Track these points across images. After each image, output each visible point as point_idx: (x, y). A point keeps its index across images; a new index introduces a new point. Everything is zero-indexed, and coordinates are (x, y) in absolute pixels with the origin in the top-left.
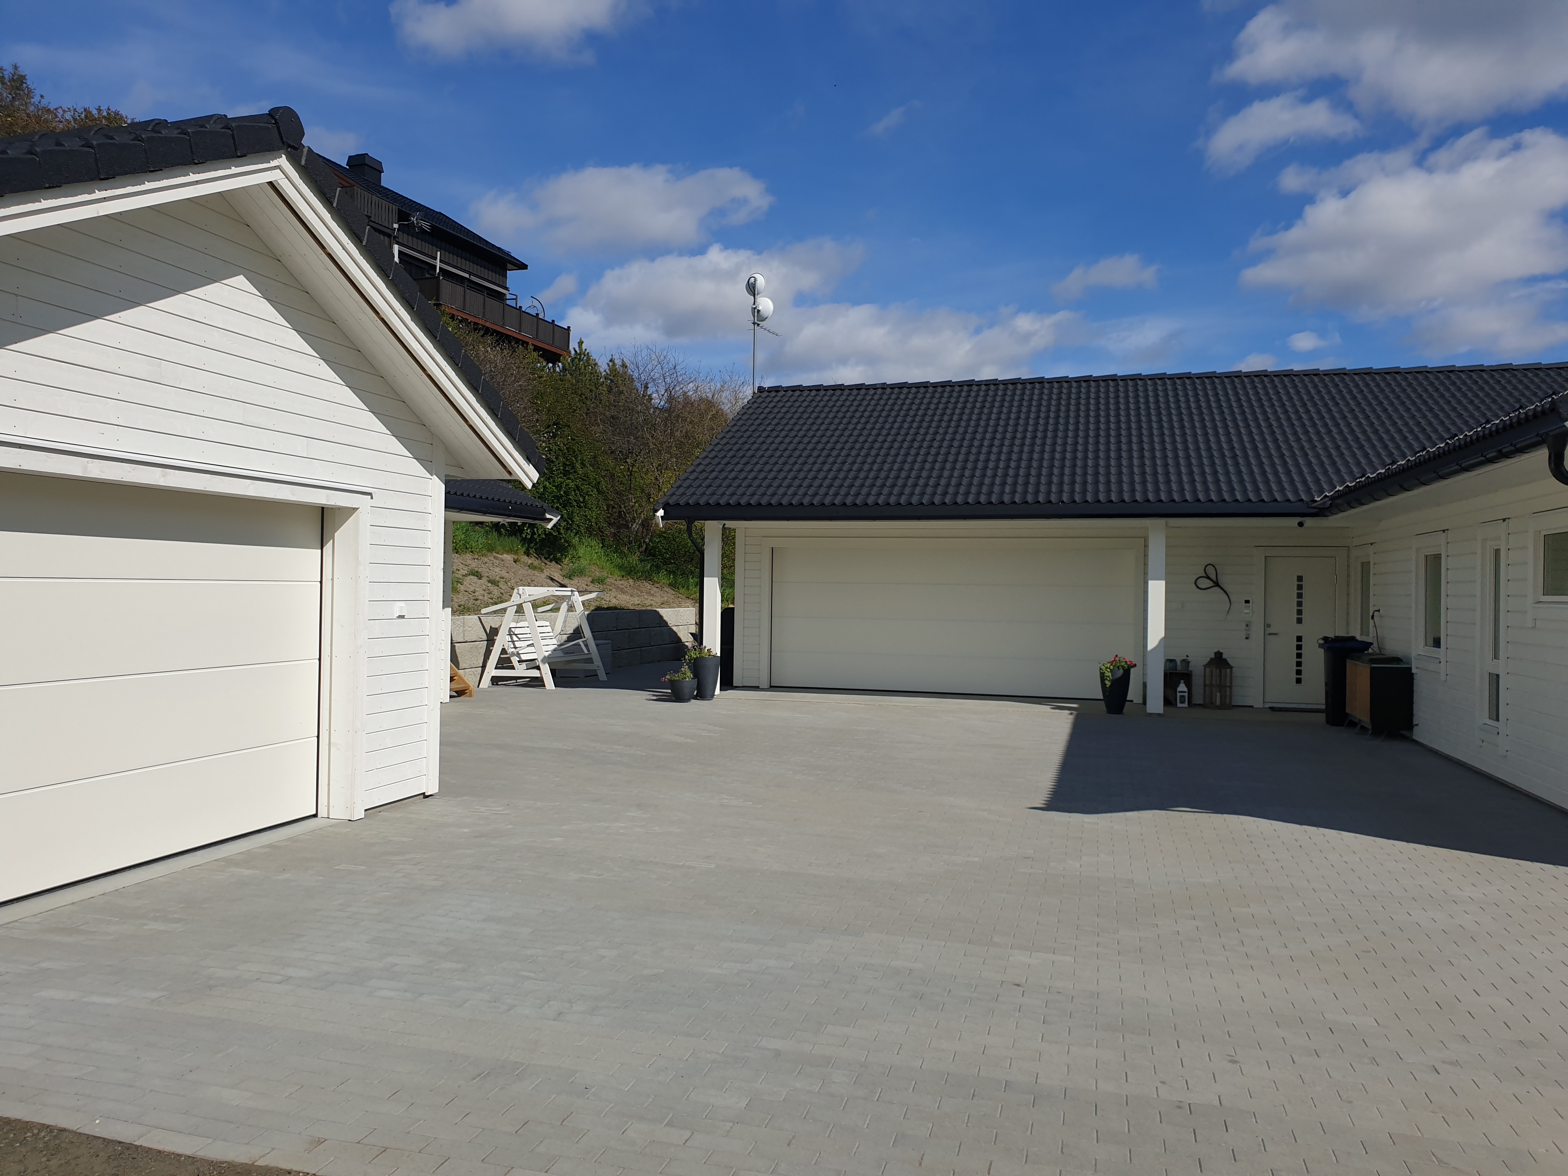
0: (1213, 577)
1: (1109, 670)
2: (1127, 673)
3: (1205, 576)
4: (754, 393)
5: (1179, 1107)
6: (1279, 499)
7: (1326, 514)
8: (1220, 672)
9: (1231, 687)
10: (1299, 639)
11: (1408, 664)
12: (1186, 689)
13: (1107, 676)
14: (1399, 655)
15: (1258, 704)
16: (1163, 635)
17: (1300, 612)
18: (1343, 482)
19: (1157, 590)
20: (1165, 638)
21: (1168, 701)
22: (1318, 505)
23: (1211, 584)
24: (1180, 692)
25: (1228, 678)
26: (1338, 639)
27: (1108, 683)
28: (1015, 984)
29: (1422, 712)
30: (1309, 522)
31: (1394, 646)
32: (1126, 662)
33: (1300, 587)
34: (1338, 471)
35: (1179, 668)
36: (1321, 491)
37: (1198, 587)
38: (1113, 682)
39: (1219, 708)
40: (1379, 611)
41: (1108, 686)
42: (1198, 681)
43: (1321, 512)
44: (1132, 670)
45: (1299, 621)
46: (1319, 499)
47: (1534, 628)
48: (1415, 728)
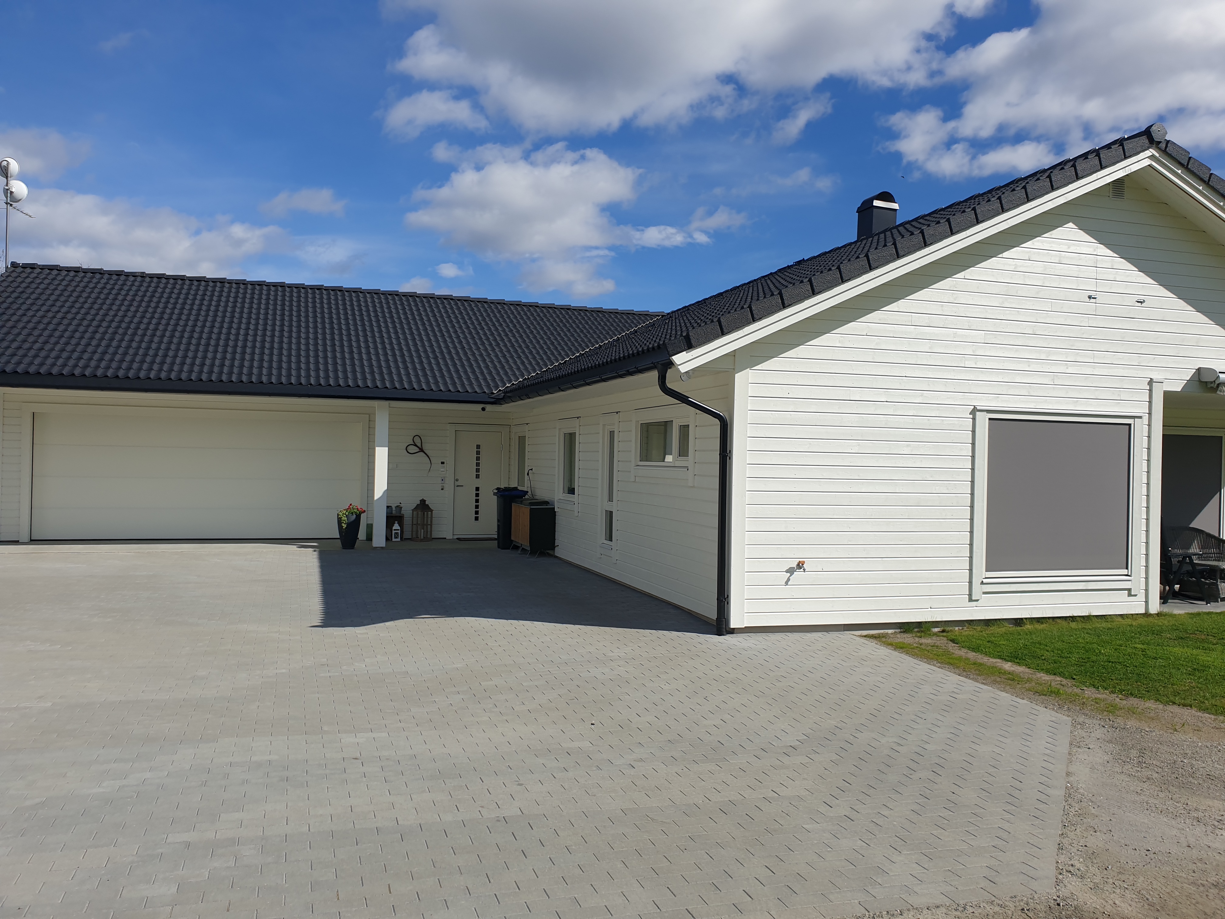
0: (419, 445)
1: (345, 516)
2: (358, 517)
3: (413, 444)
4: (7, 267)
5: (498, 821)
6: (469, 391)
7: (502, 403)
8: (424, 514)
9: (431, 525)
10: (477, 489)
11: (553, 505)
12: (399, 528)
13: (344, 520)
14: (546, 499)
15: (449, 536)
16: (386, 488)
17: (478, 470)
18: (510, 381)
19: (382, 455)
20: (387, 490)
21: (388, 538)
22: (495, 396)
23: (418, 450)
24: (394, 530)
25: (429, 519)
26: (507, 489)
27: (344, 526)
28: (353, 759)
29: (561, 537)
30: (489, 407)
31: (542, 494)
32: (358, 509)
33: (478, 453)
34: (506, 373)
35: (394, 512)
36: (497, 387)
37: (408, 452)
38: (349, 525)
39: (421, 540)
40: (532, 470)
41: (344, 528)
42: (407, 521)
43: (497, 401)
44: (362, 515)
45: (478, 476)
46: (495, 392)
47: (635, 481)
48: (556, 548)
